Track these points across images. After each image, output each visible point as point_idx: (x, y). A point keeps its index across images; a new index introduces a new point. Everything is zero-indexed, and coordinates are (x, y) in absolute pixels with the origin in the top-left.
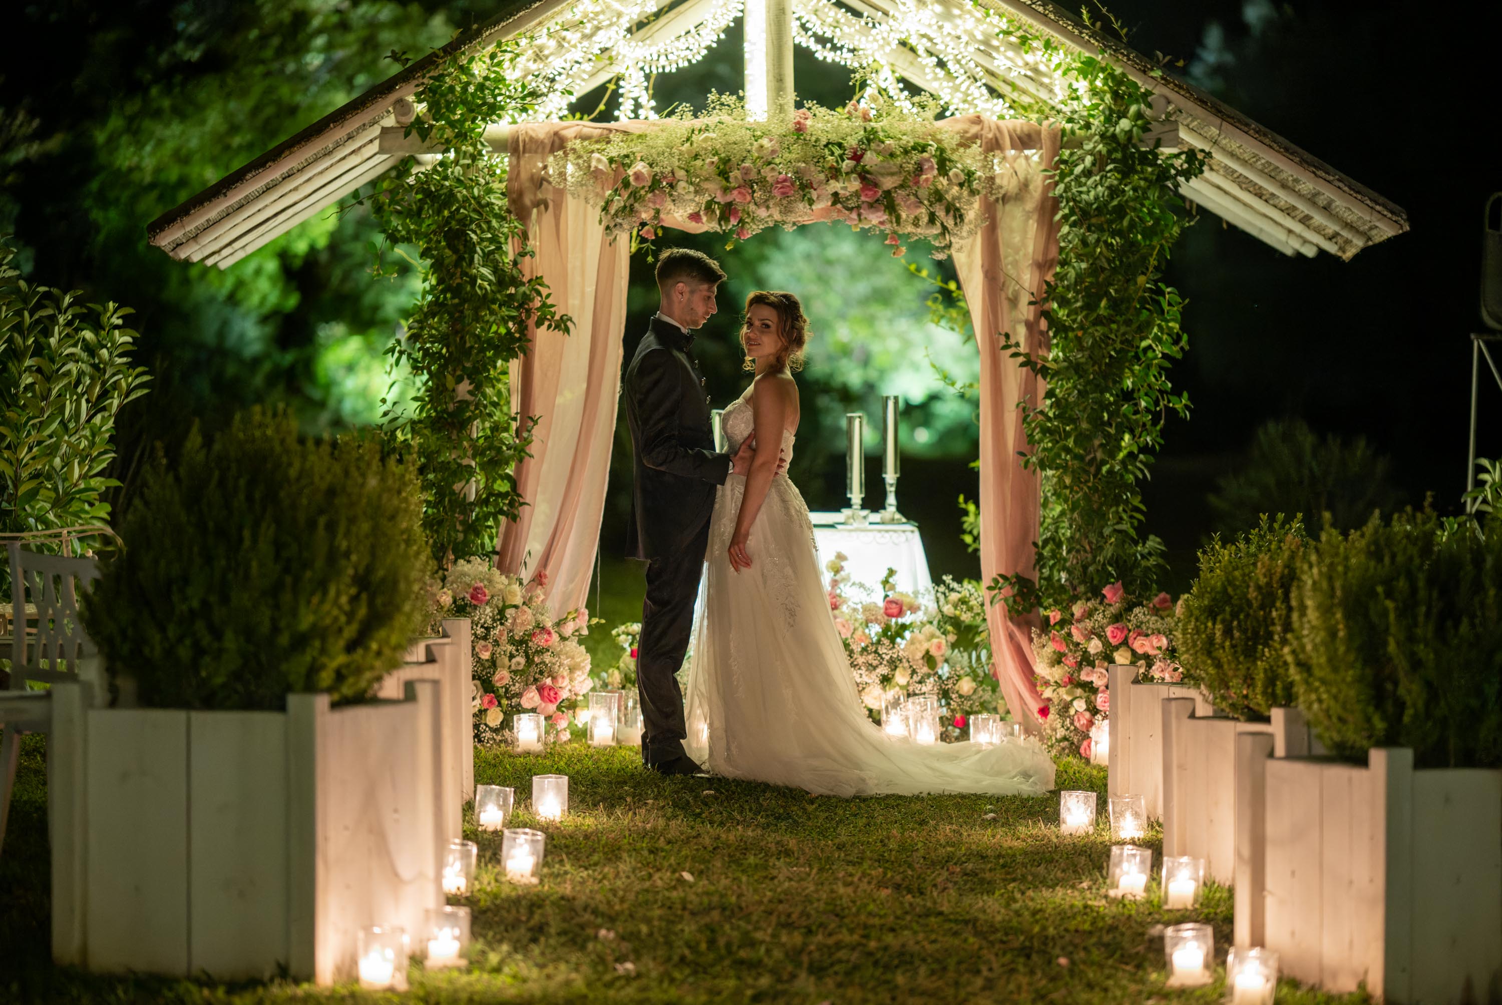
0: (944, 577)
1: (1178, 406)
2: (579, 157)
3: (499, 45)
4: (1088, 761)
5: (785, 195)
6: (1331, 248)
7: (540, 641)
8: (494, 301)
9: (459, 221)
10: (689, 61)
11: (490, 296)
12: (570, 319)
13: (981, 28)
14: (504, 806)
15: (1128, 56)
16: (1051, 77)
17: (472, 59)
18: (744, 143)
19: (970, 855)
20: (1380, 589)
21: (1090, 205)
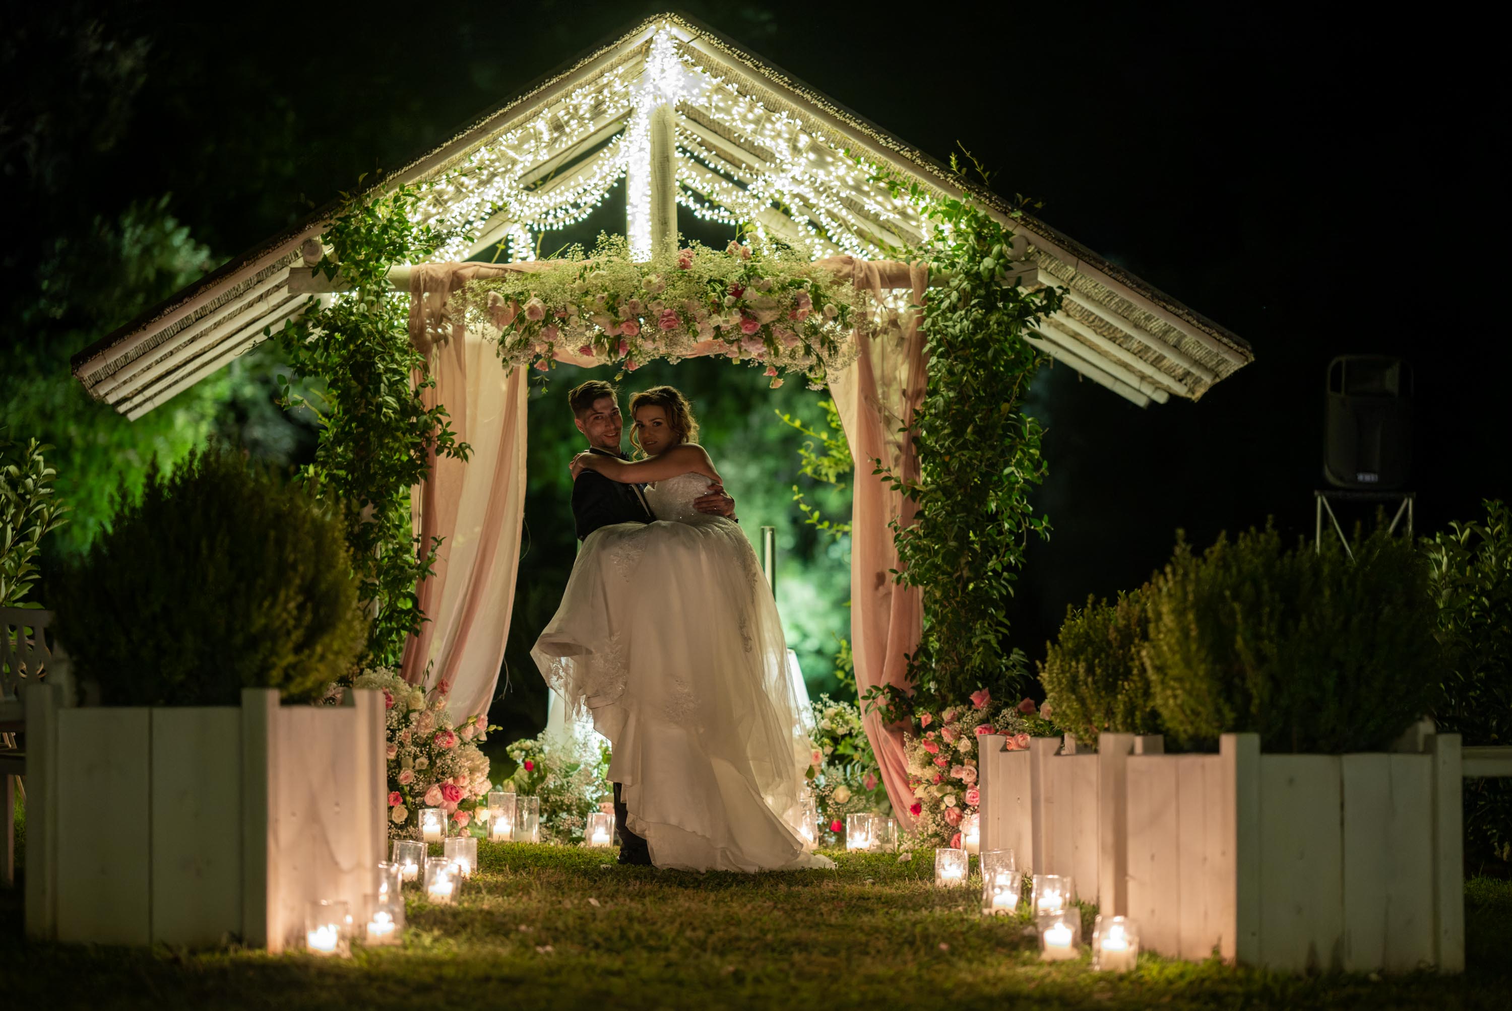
0: (822, 695)
1: (1039, 529)
2: (476, 295)
3: (402, 189)
5: (670, 328)
7: (442, 743)
8: (397, 429)
9: (363, 354)
10: (576, 219)
11: (393, 424)
12: (469, 447)
13: (852, 174)
15: (990, 198)
16: (918, 220)
17: (376, 202)
18: (631, 279)
19: (853, 897)
20: (1228, 593)
21: (956, 337)
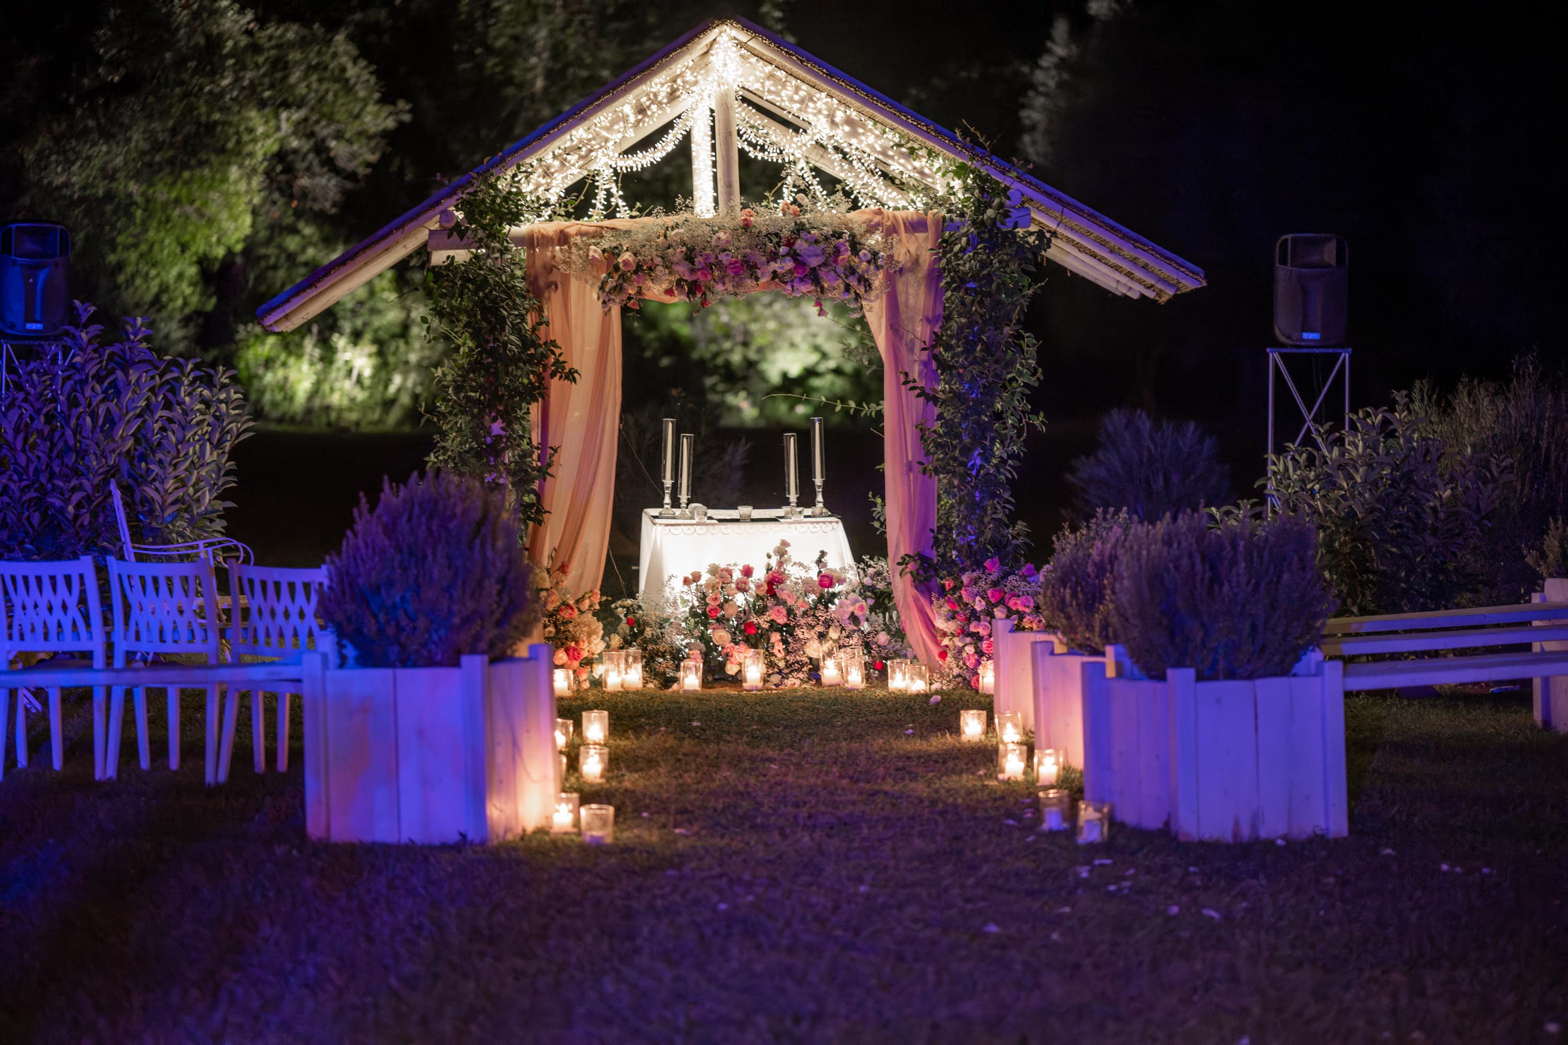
0: (863, 557)
1: (1036, 423)
2: (580, 249)
3: (518, 168)
4: (977, 691)
5: (737, 274)
6: (1151, 294)
7: (566, 614)
8: (520, 359)
9: (492, 301)
11: (517, 356)
12: (577, 372)
13: (880, 142)
14: (566, 733)
15: (991, 161)
16: (934, 178)
17: (498, 179)
18: (705, 236)
19: (899, 757)
20: (1171, 565)
21: (966, 274)
